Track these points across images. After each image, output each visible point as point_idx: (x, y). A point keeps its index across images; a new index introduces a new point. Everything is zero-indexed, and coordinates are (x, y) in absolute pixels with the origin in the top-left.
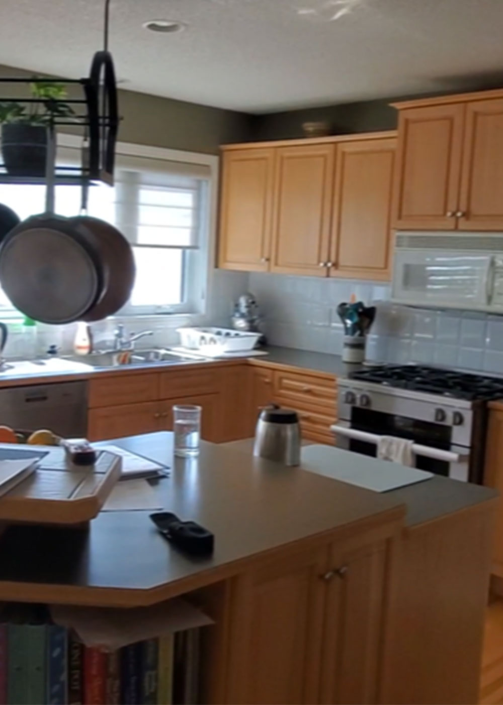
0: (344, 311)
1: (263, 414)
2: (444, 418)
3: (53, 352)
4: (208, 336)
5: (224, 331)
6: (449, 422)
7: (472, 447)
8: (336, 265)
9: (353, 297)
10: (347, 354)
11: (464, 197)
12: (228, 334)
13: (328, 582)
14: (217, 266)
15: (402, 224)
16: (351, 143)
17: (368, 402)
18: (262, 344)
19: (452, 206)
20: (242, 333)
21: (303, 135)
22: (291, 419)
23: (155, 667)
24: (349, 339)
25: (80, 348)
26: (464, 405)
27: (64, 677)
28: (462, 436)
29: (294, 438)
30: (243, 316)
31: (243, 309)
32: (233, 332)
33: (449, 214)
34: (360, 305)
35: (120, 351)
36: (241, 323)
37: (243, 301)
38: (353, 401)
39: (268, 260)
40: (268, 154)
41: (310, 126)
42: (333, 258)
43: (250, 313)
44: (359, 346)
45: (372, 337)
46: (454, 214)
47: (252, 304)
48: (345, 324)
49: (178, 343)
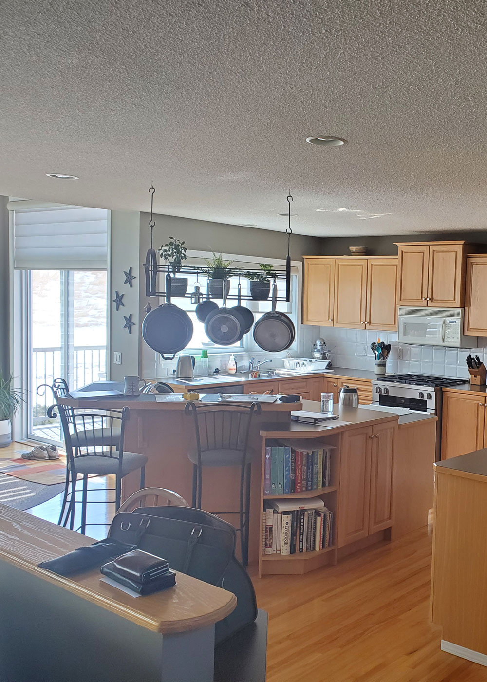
0: (374, 347)
1: (342, 390)
2: (423, 397)
3: (217, 372)
4: (301, 362)
5: (308, 360)
6: (425, 398)
7: (436, 410)
8: (369, 323)
9: (379, 339)
10: (377, 370)
11: (430, 291)
12: (311, 361)
13: (372, 439)
14: (302, 323)
15: (401, 303)
16: (375, 260)
17: (388, 391)
18: (329, 366)
19: (425, 295)
20: (318, 360)
21: (350, 254)
22: (354, 391)
23: (317, 464)
24: (378, 361)
25: (230, 369)
26: (431, 390)
27: (290, 464)
28: (431, 404)
29: (356, 400)
30: (318, 351)
31: (319, 347)
32: (313, 360)
33: (423, 299)
34: (383, 343)
35: (252, 371)
36: (318, 355)
37: (318, 343)
38: (380, 391)
39: (332, 320)
40: (331, 262)
41: (353, 249)
42: (368, 320)
43: (322, 349)
44: (383, 365)
45: (389, 361)
46: (426, 299)
47: (324, 344)
48: (375, 354)
49: (283, 367)
